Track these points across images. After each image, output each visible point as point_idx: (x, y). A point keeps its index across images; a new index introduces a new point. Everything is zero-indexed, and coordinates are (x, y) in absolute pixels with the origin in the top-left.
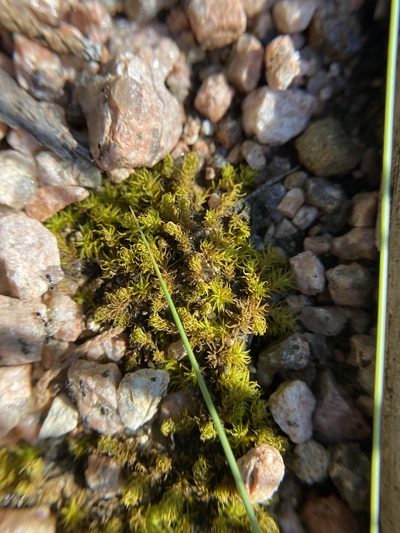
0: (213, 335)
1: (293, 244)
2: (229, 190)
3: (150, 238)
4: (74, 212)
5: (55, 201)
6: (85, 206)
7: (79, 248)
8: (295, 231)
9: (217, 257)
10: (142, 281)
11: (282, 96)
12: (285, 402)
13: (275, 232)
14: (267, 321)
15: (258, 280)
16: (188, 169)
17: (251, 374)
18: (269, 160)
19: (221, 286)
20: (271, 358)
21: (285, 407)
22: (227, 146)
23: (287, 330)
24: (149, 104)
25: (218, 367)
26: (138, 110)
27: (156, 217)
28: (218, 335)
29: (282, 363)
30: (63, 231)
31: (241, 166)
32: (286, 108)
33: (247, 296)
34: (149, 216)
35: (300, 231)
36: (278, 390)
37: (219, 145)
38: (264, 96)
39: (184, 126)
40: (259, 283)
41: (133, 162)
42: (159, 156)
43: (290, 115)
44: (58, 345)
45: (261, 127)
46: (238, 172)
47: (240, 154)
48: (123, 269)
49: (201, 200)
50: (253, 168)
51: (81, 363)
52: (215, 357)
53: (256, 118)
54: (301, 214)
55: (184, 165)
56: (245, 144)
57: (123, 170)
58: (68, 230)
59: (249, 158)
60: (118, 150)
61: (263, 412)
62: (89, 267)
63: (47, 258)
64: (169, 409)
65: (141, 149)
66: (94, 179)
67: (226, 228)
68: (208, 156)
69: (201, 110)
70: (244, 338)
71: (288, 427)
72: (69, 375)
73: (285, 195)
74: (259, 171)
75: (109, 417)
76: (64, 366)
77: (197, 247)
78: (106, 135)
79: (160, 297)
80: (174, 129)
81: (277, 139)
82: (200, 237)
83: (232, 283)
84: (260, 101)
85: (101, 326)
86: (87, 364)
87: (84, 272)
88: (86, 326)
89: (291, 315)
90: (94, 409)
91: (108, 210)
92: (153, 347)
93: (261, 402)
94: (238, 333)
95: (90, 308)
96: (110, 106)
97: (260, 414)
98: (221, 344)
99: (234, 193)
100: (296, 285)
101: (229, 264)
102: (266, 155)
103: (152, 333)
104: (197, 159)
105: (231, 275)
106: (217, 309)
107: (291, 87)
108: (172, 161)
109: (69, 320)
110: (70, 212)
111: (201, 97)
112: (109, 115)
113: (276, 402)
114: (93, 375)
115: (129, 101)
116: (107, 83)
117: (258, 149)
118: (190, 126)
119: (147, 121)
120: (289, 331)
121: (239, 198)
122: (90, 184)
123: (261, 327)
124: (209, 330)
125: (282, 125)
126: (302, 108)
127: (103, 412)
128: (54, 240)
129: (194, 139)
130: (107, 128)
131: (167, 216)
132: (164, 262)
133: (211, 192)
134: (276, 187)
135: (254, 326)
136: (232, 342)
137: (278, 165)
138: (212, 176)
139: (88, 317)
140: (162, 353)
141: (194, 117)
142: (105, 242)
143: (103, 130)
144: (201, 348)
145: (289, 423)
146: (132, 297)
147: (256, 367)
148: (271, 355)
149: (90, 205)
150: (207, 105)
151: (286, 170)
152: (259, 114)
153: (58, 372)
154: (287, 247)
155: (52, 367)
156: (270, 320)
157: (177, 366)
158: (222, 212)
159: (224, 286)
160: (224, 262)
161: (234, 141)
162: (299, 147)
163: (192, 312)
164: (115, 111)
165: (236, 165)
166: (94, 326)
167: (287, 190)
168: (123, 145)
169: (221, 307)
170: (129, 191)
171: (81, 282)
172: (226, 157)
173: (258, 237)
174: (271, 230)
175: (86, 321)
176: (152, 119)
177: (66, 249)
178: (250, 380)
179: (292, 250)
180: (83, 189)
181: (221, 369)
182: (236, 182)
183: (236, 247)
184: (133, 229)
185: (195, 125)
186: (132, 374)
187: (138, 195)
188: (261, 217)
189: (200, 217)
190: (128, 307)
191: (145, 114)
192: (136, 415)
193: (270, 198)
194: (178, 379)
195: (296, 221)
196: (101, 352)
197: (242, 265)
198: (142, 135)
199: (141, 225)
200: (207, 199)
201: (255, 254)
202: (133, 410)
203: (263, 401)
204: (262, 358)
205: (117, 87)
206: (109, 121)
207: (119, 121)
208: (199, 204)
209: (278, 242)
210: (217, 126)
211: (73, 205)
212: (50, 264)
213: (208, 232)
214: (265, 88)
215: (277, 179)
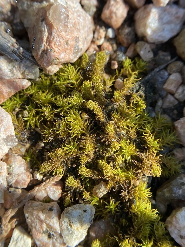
0: (124, 178)
1: (175, 112)
2: (128, 76)
3: (76, 112)
4: (20, 97)
5: (9, 90)
6: (28, 92)
7: (26, 122)
8: (176, 102)
9: (123, 123)
10: (72, 143)
11: (163, 10)
12: (177, 222)
13: (163, 104)
14: (161, 167)
15: (153, 138)
16: (99, 63)
17: (152, 205)
18: (155, 54)
19: (128, 144)
20: (165, 192)
21: (178, 226)
22: (125, 45)
23: (175, 172)
24: (73, 21)
25: (129, 200)
26: (66, 26)
27: (79, 97)
28: (128, 178)
29: (174, 195)
30: (14, 110)
31: (136, 59)
32: (167, 18)
33: (146, 150)
34: (75, 97)
35: (180, 102)
36: (172, 214)
37: (119, 44)
38: (150, 11)
39: (94, 33)
40: (155, 140)
41: (62, 60)
42: (79, 54)
43: (169, 23)
44: (15, 191)
45: (149, 32)
46: (135, 63)
47: (135, 50)
48: (59, 135)
49: (109, 84)
50: (145, 60)
51: (32, 203)
52: (126, 193)
53: (145, 26)
54: (180, 90)
55: (97, 60)
56: (139, 43)
57: (55, 66)
58: (17, 110)
59: (142, 53)
60: (53, 53)
61: (162, 230)
62: (33, 135)
63: (6, 130)
64: (95, 233)
65: (68, 51)
66: (35, 74)
67: (128, 103)
68: (112, 53)
69: (106, 21)
70: (146, 179)
71: (180, 239)
72: (25, 211)
73: (168, 78)
74: (149, 62)
75: (54, 240)
76: (21, 205)
77: (109, 117)
78: (44, 43)
79: (86, 153)
80: (88, 35)
81: (161, 39)
82: (111, 110)
83: (135, 141)
84: (148, 14)
85: (44, 176)
86: (36, 203)
87: (29, 139)
88: (33, 177)
89: (177, 162)
90: (44, 235)
91: (45, 94)
92: (82, 189)
93: (161, 223)
94: (141, 176)
95: (35, 164)
96: (46, 24)
97: (160, 232)
98: (130, 185)
99: (132, 78)
100: (180, 141)
101: (132, 128)
102: (153, 50)
103: (81, 180)
104: (105, 56)
105: (134, 136)
106: (126, 160)
107: (168, 4)
108: (88, 57)
109: (22, 173)
110: (18, 97)
111: (106, 13)
112: (46, 30)
113: (171, 223)
114: (42, 210)
115: (60, 20)
116: (43, 8)
117: (147, 46)
118: (99, 32)
119: (72, 32)
120: (177, 174)
121: (136, 82)
122: (32, 77)
123: (158, 172)
124: (122, 175)
125: (164, 30)
126: (177, 18)
127: (49, 236)
128: (10, 117)
129: (101, 41)
130: (45, 39)
131: (87, 97)
132: (87, 129)
133: (116, 78)
134: (162, 72)
135: (152, 170)
136: (138, 183)
137: (162, 57)
138: (116, 66)
139: (34, 171)
140: (89, 193)
141: (101, 26)
142: (44, 117)
143: (42, 40)
144: (116, 188)
145: (181, 237)
146: (66, 154)
147: (155, 199)
148: (165, 190)
149: (32, 92)
150: (111, 17)
151: (168, 61)
152: (148, 23)
153: (16, 210)
154: (171, 115)
155: (12, 206)
156: (163, 166)
157: (99, 201)
158: (125, 92)
159: (130, 143)
160: (128, 127)
161: (130, 41)
162: (176, 44)
163: (109, 163)
164: (50, 27)
165: (132, 58)
166: (39, 177)
167: (170, 75)
168: (56, 49)
169: (129, 159)
170: (58, 80)
171: (28, 145)
172: (125, 52)
173: (151, 108)
174: (160, 103)
175: (32, 173)
176: (75, 31)
177: (17, 123)
178: (152, 208)
179: (174, 116)
180: (27, 81)
181: (131, 201)
182: (133, 70)
183: (137, 116)
184: (64, 107)
185: (102, 32)
186: (70, 208)
187: (65, 82)
188: (152, 94)
189: (110, 96)
190: (64, 162)
191: (71, 27)
192: (74, 237)
193: (158, 80)
194: (101, 211)
195: (177, 95)
196: (45, 195)
197: (141, 128)
198: (69, 42)
199: (69, 104)
200: (114, 83)
201: (150, 120)
202: (72, 233)
203: (162, 223)
204: (159, 193)
205: (51, 11)
206: (46, 34)
207: (54, 34)
208: (108, 87)
209: (164, 111)
210: (117, 32)
211: (20, 92)
212: (8, 133)
213: (116, 106)
214: (151, 5)
215: (162, 67)
